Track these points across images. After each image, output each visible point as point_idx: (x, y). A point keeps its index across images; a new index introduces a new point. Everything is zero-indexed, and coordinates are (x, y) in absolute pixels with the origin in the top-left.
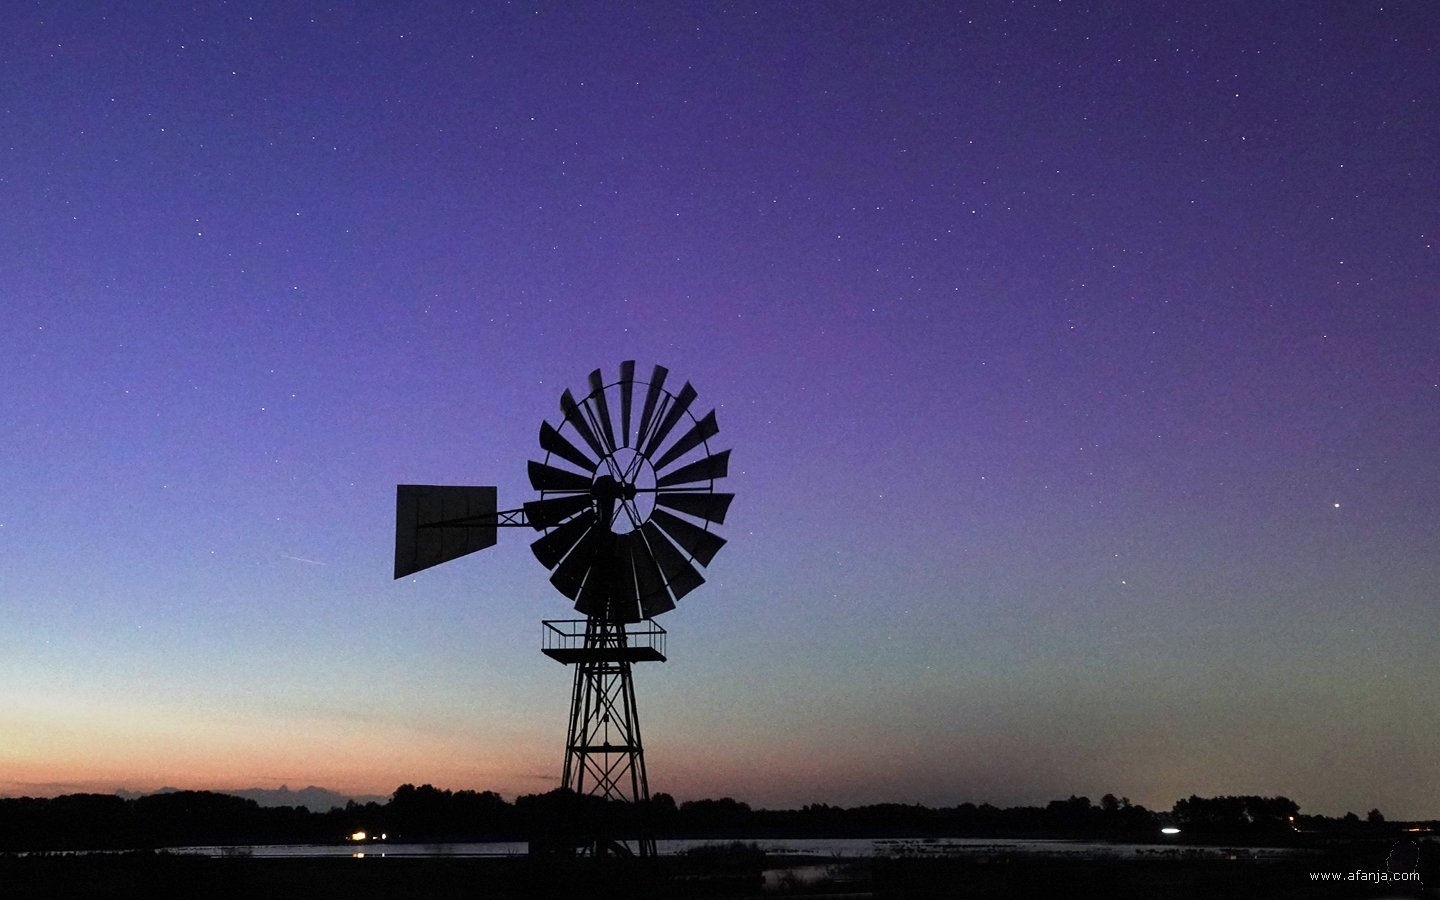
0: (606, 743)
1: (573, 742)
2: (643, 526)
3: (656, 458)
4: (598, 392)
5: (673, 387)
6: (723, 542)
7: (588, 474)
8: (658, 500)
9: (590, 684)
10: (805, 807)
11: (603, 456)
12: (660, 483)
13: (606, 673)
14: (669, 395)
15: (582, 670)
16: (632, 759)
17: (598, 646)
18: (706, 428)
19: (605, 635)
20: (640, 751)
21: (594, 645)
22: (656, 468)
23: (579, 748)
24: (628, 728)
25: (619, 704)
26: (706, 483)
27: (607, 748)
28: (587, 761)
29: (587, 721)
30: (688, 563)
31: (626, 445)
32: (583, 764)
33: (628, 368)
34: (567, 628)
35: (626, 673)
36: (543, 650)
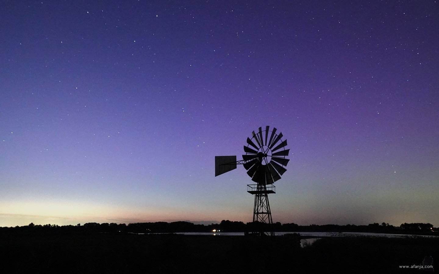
0: (263, 212)
1: (255, 212)
2: (268, 164)
3: (272, 149)
4: (260, 132)
5: (278, 133)
6: (286, 170)
7: (257, 150)
8: (272, 159)
9: (258, 199)
10: (310, 225)
11: (261, 147)
12: (273, 155)
13: (262, 196)
14: (276, 135)
15: (257, 196)
16: (269, 215)
17: (260, 190)
18: (284, 144)
19: (261, 188)
20: (270, 214)
21: (259, 190)
22: (272, 151)
23: (256, 213)
24: (267, 208)
25: (265, 203)
26: (283, 156)
27: (263, 213)
28: (258, 216)
29: (258, 207)
30: (278, 174)
31: (266, 145)
32: (257, 217)
33: (268, 128)
34: (253, 186)
35: (266, 196)
36: (248, 191)
